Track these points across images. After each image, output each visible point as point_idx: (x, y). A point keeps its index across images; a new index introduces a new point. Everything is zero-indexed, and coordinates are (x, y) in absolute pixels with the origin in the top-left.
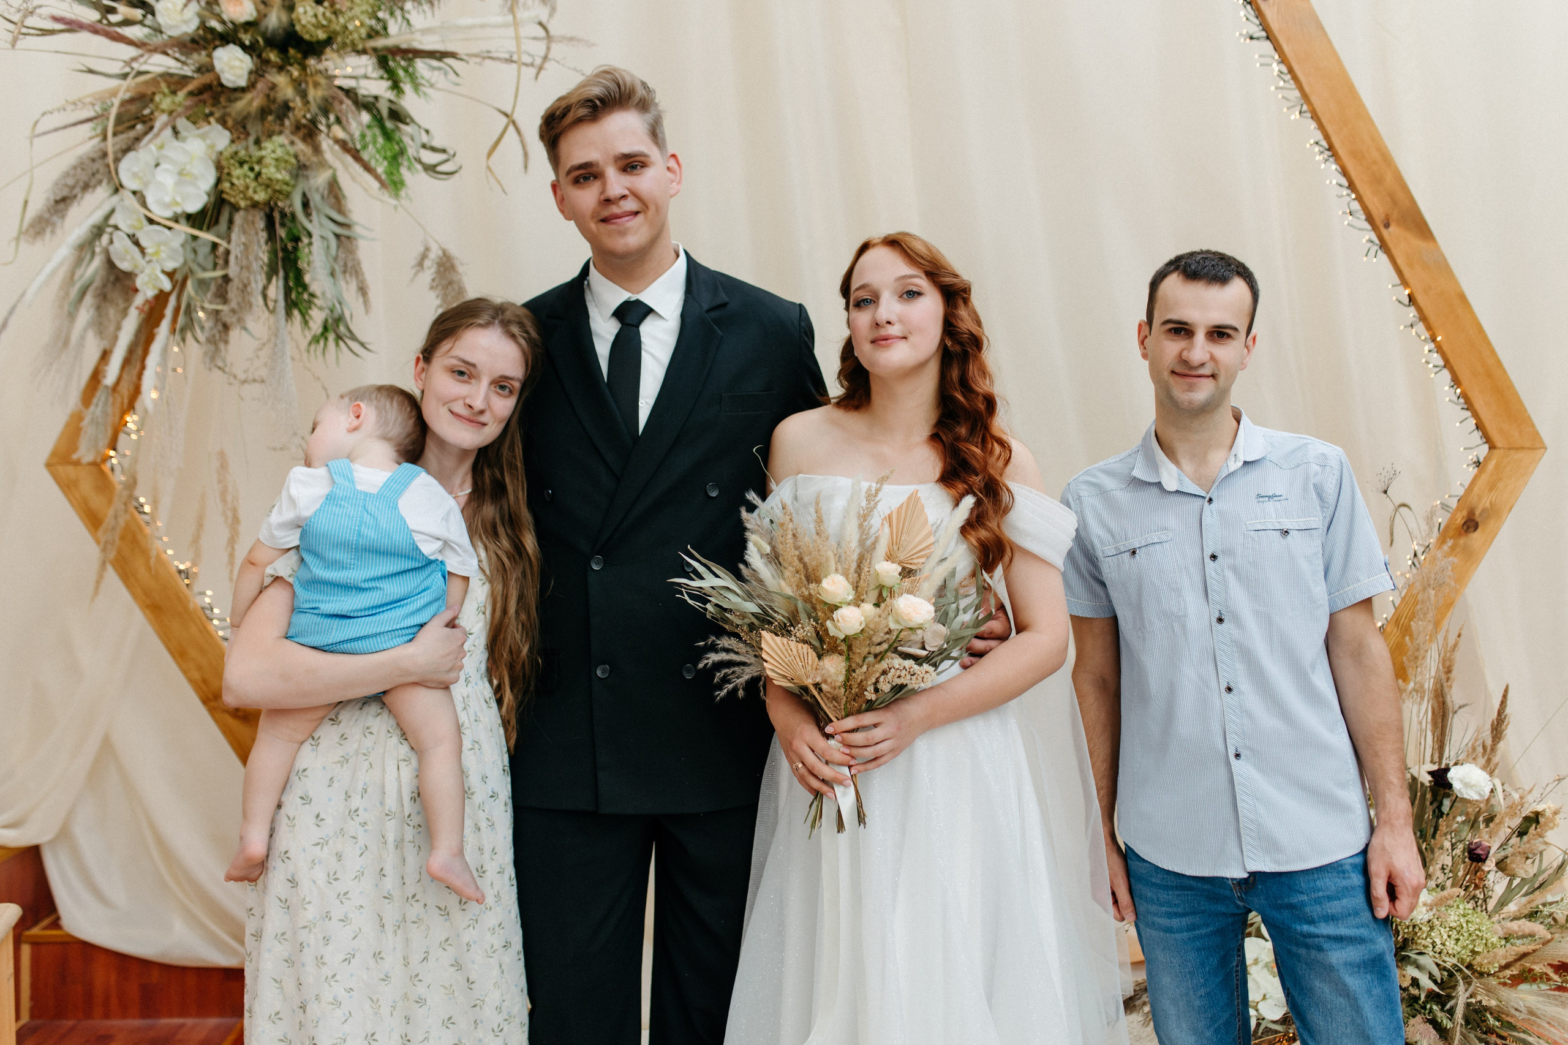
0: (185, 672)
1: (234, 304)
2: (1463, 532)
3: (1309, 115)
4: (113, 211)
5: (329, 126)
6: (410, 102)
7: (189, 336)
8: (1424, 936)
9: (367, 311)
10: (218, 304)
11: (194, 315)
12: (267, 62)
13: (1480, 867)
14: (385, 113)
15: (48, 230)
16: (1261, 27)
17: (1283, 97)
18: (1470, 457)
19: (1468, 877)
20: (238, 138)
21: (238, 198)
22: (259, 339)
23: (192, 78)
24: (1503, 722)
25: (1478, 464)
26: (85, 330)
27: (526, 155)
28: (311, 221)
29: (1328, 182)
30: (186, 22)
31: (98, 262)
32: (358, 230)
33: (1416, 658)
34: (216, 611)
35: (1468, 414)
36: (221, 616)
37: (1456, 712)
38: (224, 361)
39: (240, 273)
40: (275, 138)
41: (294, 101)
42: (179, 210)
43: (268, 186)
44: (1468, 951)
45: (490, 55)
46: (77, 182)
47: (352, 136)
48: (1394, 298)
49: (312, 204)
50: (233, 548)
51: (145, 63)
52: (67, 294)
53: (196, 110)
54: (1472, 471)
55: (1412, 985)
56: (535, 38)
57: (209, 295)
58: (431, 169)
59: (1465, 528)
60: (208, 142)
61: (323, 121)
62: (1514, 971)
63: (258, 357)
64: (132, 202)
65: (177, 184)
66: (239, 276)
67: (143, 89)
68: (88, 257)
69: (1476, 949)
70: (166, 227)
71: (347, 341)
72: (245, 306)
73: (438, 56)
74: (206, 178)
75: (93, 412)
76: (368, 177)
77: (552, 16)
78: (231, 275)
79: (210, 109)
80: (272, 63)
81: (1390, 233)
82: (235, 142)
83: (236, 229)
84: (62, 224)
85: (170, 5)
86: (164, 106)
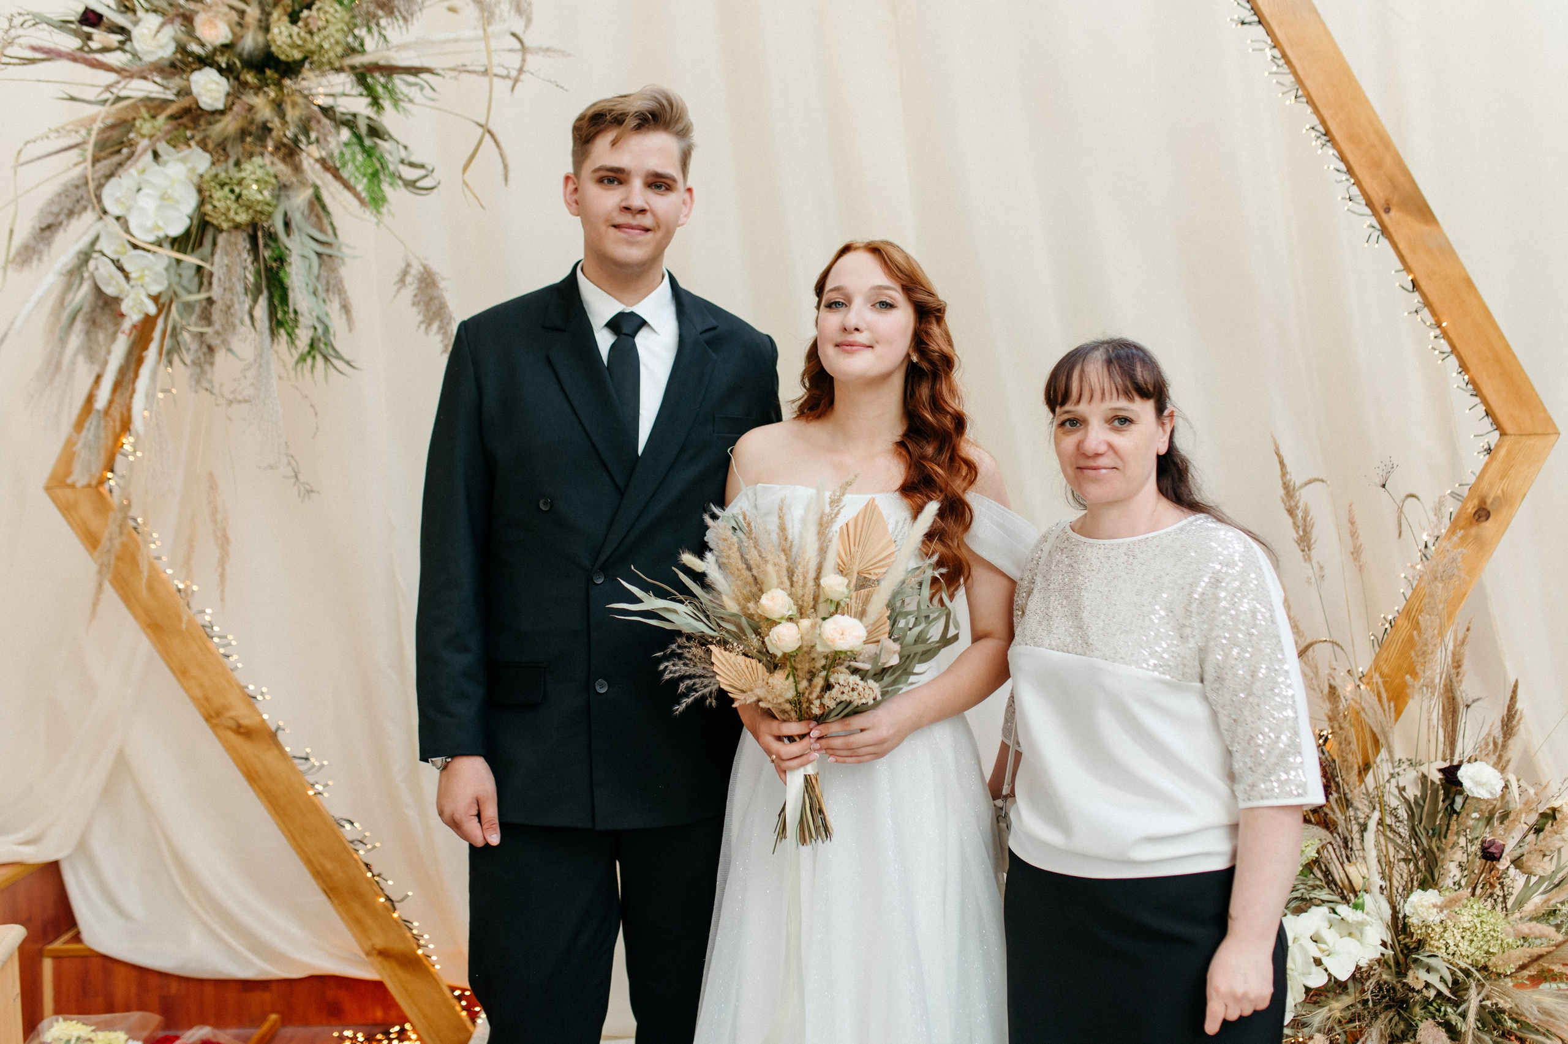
0: (187, 690)
1: (217, 326)
2: (1474, 521)
3: (1304, 100)
4: (97, 238)
5: (310, 146)
6: (389, 119)
7: (176, 359)
8: (1437, 937)
9: (350, 330)
10: (202, 327)
11: (180, 338)
12: (245, 84)
13: (1494, 866)
14: (363, 130)
15: (35, 258)
16: (1252, 12)
17: (1277, 82)
18: (1481, 444)
19: (1483, 875)
20: (218, 160)
21: (220, 220)
22: (243, 360)
23: (173, 101)
24: (1513, 717)
25: (1489, 451)
26: (75, 355)
27: (506, 167)
28: (292, 240)
29: (1326, 167)
30: (161, 47)
31: (86, 287)
33: (1424, 652)
34: (216, 629)
35: (1477, 400)
36: (220, 634)
37: (1468, 706)
38: (211, 382)
39: (223, 295)
40: (254, 159)
41: (272, 122)
42: (161, 234)
43: (248, 208)
44: (1482, 952)
45: (465, 68)
46: (62, 209)
47: (331, 156)
48: (1397, 284)
49: (293, 224)
50: (224, 569)
51: (124, 88)
52: (58, 318)
53: (176, 133)
54: (1483, 458)
55: (1425, 987)
56: (511, 50)
57: (194, 318)
58: (411, 184)
59: (1477, 517)
60: (189, 165)
61: (304, 140)
62: (1532, 971)
63: (245, 377)
64: (116, 227)
65: (159, 208)
66: (222, 299)
67: (123, 115)
68: (77, 282)
69: (1491, 950)
70: (149, 251)
71: (334, 360)
72: (230, 327)
73: (415, 71)
74: (189, 203)
75: (86, 437)
76: (347, 195)
77: (527, 26)
78: (215, 298)
79: (190, 132)
80: (249, 85)
81: (1390, 218)
82: (215, 165)
83: (219, 251)
84: (49, 252)
85: (145, 31)
86: (145, 132)
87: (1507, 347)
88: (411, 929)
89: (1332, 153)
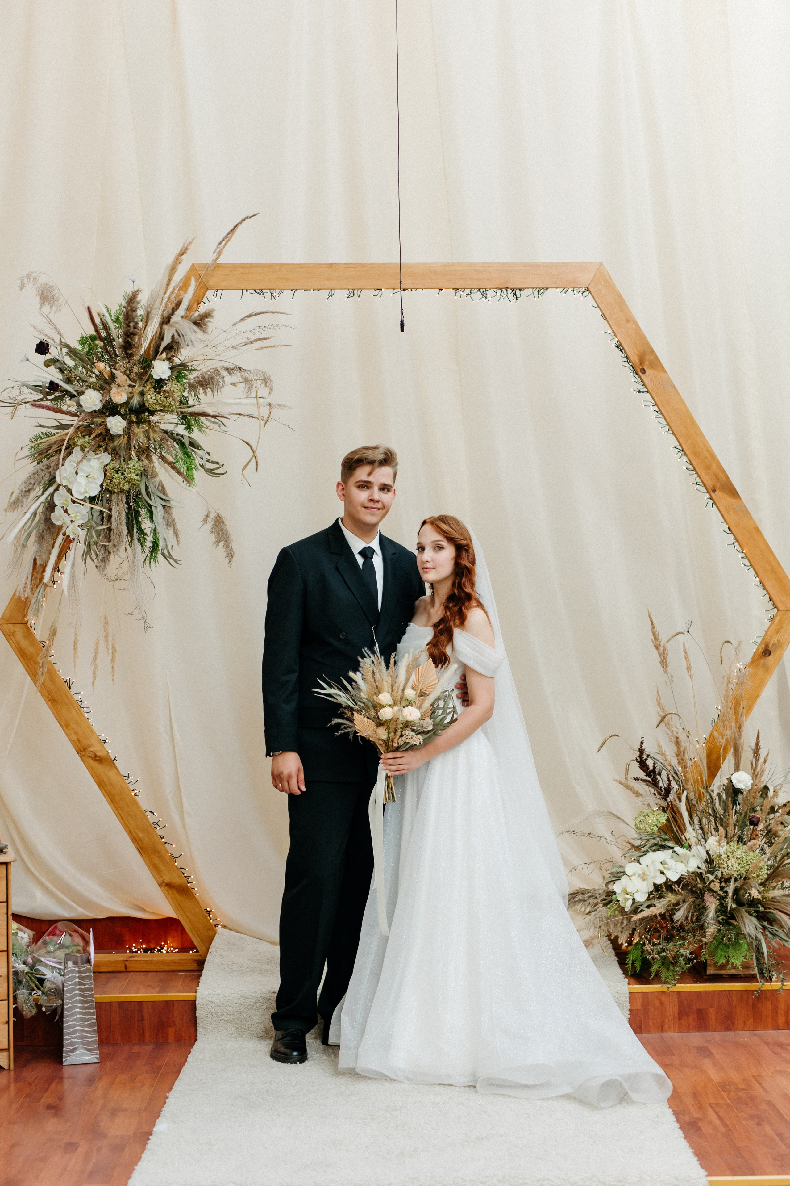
0: (68, 735)
1: (113, 542)
2: (762, 657)
3: (671, 432)
4: (52, 495)
5: (155, 449)
6: (196, 435)
7: (88, 557)
8: (723, 863)
10: (105, 542)
11: (92, 547)
13: (756, 829)
15: (20, 505)
16: (643, 387)
17: (658, 422)
18: (766, 616)
20: (114, 458)
21: (114, 488)
22: (123, 559)
23: (94, 429)
25: (772, 619)
27: (257, 463)
28: (150, 499)
29: (682, 467)
30: (95, 405)
32: (171, 502)
33: (724, 721)
34: (85, 703)
35: (765, 592)
36: (86, 707)
39: (118, 526)
42: (88, 496)
43: (129, 482)
47: (171, 456)
48: (721, 530)
49: (151, 491)
50: (113, 664)
54: (768, 623)
55: (720, 890)
57: (101, 537)
58: (210, 471)
59: (764, 654)
60: (101, 461)
61: (153, 447)
64: (65, 492)
65: (88, 482)
66: (117, 529)
70: (80, 504)
71: (169, 559)
72: (120, 542)
73: (214, 417)
74: (100, 479)
75: (37, 597)
76: (178, 475)
77: (270, 393)
78: (112, 527)
79: (101, 444)
80: (133, 422)
81: (716, 495)
82: (113, 461)
83: (114, 504)
84: (27, 502)
85: (88, 398)
86: (79, 443)
87: (779, 563)
88: (184, 874)
89: (685, 460)
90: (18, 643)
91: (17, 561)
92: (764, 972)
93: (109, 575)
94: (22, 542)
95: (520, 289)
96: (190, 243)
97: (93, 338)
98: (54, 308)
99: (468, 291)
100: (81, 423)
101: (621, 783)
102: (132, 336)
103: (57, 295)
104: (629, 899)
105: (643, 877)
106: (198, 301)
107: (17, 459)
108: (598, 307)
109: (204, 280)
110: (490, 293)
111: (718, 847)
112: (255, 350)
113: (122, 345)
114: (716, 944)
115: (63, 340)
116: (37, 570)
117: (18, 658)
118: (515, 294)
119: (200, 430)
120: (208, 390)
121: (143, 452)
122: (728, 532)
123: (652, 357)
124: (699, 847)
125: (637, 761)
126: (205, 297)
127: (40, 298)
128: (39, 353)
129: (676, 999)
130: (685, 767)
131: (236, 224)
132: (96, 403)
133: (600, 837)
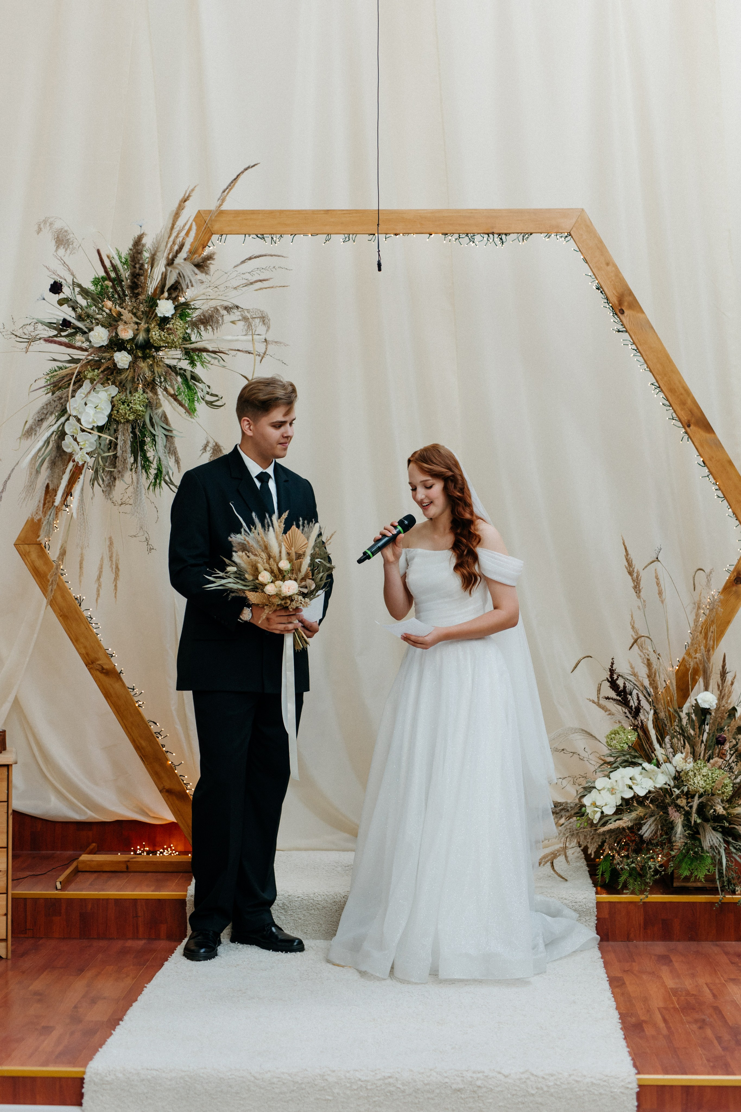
0: (78, 650)
1: (118, 468)
3: (649, 370)
4: (63, 424)
5: (161, 382)
6: (199, 370)
7: (96, 482)
10: (111, 468)
11: (99, 473)
12: (138, 357)
13: (723, 749)
14: (189, 377)
15: (33, 434)
16: (622, 326)
20: (121, 391)
21: (120, 418)
22: (128, 484)
23: (103, 363)
24: (725, 671)
28: (154, 429)
29: (658, 403)
30: (103, 341)
32: (174, 432)
34: (94, 619)
35: (737, 522)
36: (96, 622)
38: (111, 495)
39: (123, 453)
42: (96, 426)
43: (134, 413)
45: (238, 349)
47: (173, 389)
48: (696, 463)
49: (154, 420)
50: (116, 583)
52: (35, 463)
53: (103, 378)
55: (685, 805)
57: (107, 464)
58: (210, 404)
59: (736, 582)
60: (109, 393)
61: (159, 381)
63: (126, 493)
64: (72, 420)
65: (96, 413)
66: (122, 456)
70: (88, 433)
71: (171, 486)
72: (125, 468)
73: (214, 352)
74: (107, 410)
75: (49, 519)
76: (180, 407)
77: (267, 330)
78: (118, 454)
79: (109, 377)
80: (140, 357)
81: (691, 430)
82: (120, 393)
83: (120, 433)
84: (39, 431)
85: (97, 334)
86: (88, 377)
88: (183, 781)
89: (661, 396)
90: (33, 562)
91: (30, 486)
92: (725, 884)
93: (114, 499)
94: (36, 468)
95: (506, 234)
96: (193, 190)
97: (104, 279)
98: (68, 251)
99: (457, 236)
100: (90, 358)
101: (594, 702)
102: (138, 277)
103: (72, 239)
104: (598, 811)
105: (612, 791)
106: (203, 245)
107: (31, 391)
108: (580, 251)
109: (209, 225)
110: (478, 238)
111: (684, 764)
112: (257, 290)
113: (129, 285)
114: (681, 858)
115: (75, 280)
116: (50, 494)
117: (33, 576)
118: (501, 239)
119: (202, 365)
120: (209, 327)
121: (148, 385)
122: (703, 465)
123: (631, 298)
124: (668, 764)
125: (608, 681)
126: (210, 241)
127: (56, 242)
128: (53, 293)
129: (642, 909)
130: (656, 688)
131: (238, 173)
132: (104, 339)
133: (574, 753)
